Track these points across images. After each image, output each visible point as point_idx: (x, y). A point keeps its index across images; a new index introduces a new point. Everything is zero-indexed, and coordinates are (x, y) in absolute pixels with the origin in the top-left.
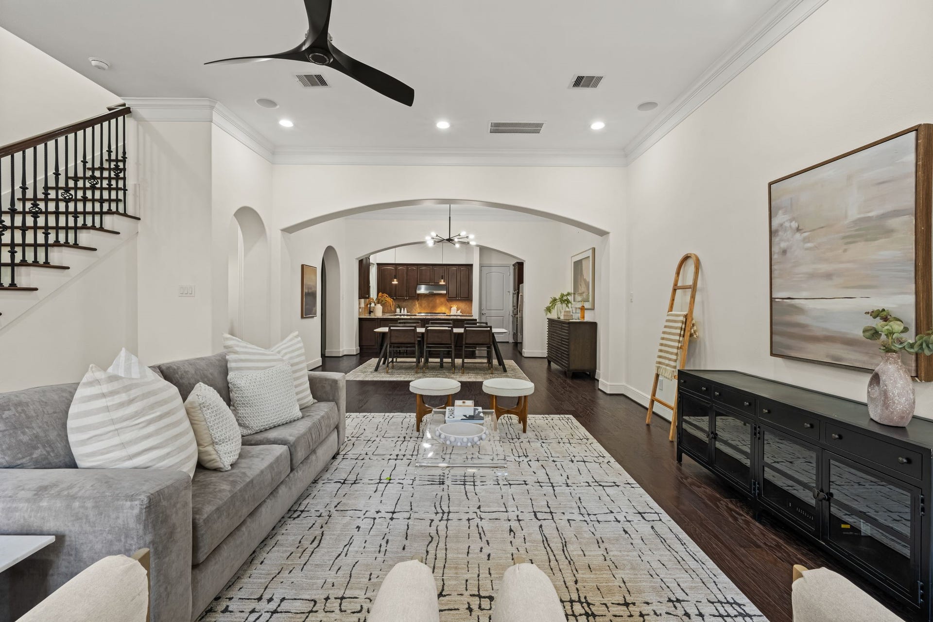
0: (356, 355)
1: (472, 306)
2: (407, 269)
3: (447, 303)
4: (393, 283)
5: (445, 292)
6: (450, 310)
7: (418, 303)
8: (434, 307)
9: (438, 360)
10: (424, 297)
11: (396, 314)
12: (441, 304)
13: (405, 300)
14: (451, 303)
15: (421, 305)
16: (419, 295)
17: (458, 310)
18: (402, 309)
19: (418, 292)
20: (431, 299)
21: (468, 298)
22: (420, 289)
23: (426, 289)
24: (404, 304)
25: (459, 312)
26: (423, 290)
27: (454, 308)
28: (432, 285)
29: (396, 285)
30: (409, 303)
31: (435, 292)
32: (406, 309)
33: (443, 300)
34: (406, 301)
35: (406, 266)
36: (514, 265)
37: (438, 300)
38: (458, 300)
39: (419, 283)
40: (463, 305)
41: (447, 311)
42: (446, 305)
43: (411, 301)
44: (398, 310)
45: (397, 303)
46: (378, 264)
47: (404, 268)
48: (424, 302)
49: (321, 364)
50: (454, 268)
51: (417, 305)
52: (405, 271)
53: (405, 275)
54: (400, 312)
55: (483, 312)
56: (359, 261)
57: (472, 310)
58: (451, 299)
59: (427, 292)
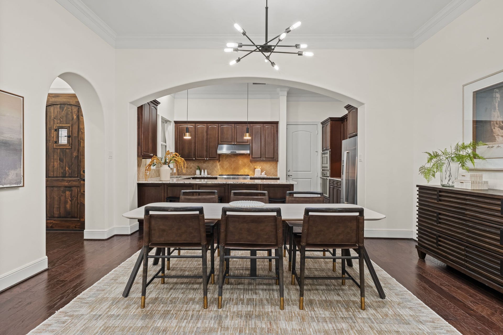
0: (132, 234)
1: (277, 166)
2: (207, 128)
3: (251, 164)
4: (185, 138)
5: (248, 152)
6: (254, 172)
7: (220, 165)
8: (237, 168)
9: (247, 253)
10: (226, 158)
11: (196, 176)
12: (244, 165)
13: (205, 161)
14: (254, 164)
15: (222, 167)
16: (220, 155)
17: (262, 171)
18: (203, 171)
19: (219, 152)
20: (233, 159)
21: (274, 159)
22: (221, 149)
23: (228, 149)
24: (205, 165)
25: (263, 173)
26: (224, 149)
27: (258, 169)
28: (234, 144)
29: (189, 141)
30: (210, 164)
31: (238, 152)
32: (206, 171)
33: (246, 160)
34: (207, 162)
35: (206, 125)
36: (323, 123)
37: (241, 161)
38: (263, 161)
39: (220, 143)
40: (268, 166)
41: (250, 173)
42: (249, 166)
43: (211, 162)
44: (198, 172)
45: (197, 165)
46: (176, 122)
47: (204, 126)
48: (226, 163)
49: (46, 266)
50: (258, 126)
51: (219, 167)
52: (205, 130)
53: (205, 134)
54: (200, 174)
55: (289, 174)
56: (138, 108)
57: (277, 171)
58: (254, 159)
59: (229, 152)
